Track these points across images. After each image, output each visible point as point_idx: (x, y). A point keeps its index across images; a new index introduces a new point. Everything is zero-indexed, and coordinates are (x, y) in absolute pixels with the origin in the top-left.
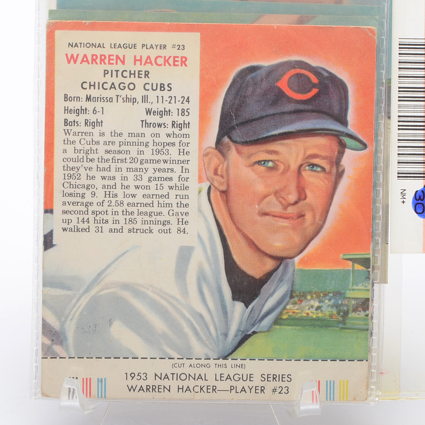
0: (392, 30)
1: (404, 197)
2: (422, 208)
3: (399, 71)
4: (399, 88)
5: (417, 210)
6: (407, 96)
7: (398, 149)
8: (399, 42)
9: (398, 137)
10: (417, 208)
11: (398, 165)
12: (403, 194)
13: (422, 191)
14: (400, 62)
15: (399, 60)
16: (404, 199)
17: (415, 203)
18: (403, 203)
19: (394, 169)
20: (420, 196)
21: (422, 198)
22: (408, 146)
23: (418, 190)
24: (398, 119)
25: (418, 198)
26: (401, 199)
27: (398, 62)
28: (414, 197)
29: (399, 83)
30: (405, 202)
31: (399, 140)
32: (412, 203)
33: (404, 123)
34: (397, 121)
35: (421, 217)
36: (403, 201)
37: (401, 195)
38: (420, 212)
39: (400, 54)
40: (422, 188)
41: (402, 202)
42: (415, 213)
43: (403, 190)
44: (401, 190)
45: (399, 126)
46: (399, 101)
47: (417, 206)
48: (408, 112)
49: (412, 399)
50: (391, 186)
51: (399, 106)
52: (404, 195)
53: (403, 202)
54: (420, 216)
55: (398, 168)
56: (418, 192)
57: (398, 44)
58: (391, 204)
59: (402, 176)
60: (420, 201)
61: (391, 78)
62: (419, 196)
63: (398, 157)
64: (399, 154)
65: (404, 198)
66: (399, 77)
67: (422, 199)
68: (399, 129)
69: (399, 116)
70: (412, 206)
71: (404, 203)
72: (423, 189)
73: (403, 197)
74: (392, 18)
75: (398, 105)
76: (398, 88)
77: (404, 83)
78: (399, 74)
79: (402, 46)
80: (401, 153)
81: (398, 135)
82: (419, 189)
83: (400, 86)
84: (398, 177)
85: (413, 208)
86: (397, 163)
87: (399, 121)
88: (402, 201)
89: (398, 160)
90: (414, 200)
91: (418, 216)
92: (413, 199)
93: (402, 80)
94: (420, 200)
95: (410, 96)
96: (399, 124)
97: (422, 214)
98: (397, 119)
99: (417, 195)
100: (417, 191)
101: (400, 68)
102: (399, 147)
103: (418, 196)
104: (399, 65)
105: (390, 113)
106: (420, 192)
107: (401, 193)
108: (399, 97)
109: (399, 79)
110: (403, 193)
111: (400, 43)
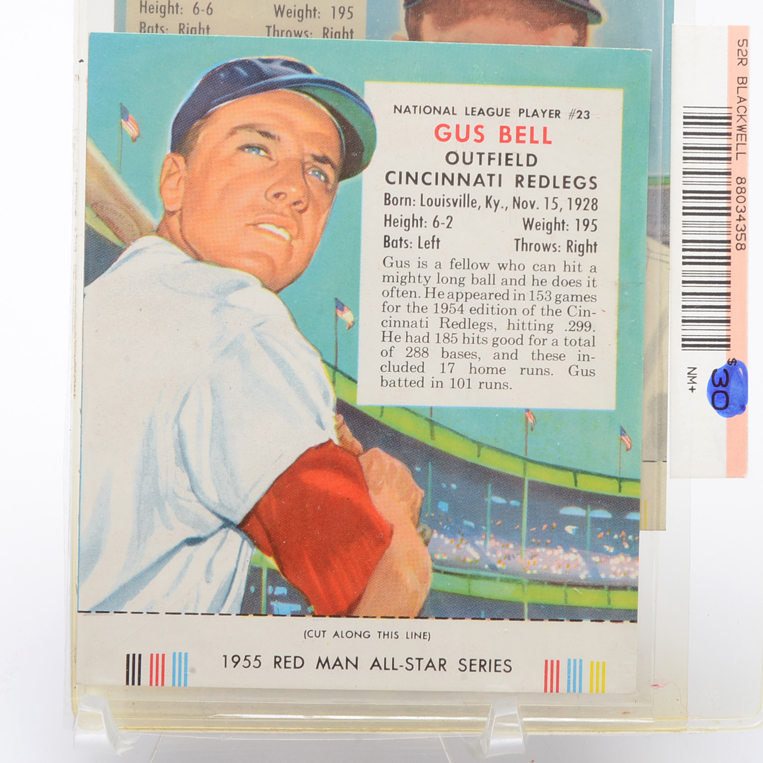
0: (672, 93)
1: (693, 380)
2: (725, 399)
3: (684, 163)
4: (684, 192)
5: (715, 403)
6: (697, 206)
7: (683, 298)
8: (684, 113)
9: (683, 276)
10: (715, 399)
11: (683, 325)
12: (692, 375)
13: (725, 371)
14: (685, 148)
15: (684, 144)
16: (693, 385)
17: (713, 391)
18: (692, 392)
19: (676, 332)
20: (721, 379)
21: (724, 382)
22: (700, 292)
23: (718, 368)
24: (683, 246)
25: (717, 382)
26: (688, 383)
27: (682, 148)
28: (711, 381)
29: (683, 184)
30: (695, 389)
31: (684, 282)
32: (708, 391)
33: (692, 252)
34: (681, 250)
35: (723, 414)
36: (692, 387)
37: (688, 377)
38: (722, 407)
39: (685, 133)
40: (724, 365)
41: (690, 389)
42: (713, 408)
43: (692, 369)
44: (689, 368)
45: (684, 257)
46: (684, 214)
47: (715, 397)
48: (700, 233)
49: (708, 730)
50: (670, 361)
51: (685, 224)
52: (694, 377)
53: (692, 389)
54: (721, 413)
55: (683, 330)
56: (718, 372)
57: (682, 117)
58: (670, 394)
59: (689, 343)
60: (721, 388)
61: (670, 175)
62: (719, 380)
63: (683, 311)
64: (684, 307)
65: (694, 383)
66: (684, 173)
67: (724, 384)
68: (684, 263)
69: (684, 241)
70: (708, 397)
71: (694, 391)
72: (727, 367)
73: (691, 380)
74: (671, 71)
75: (683, 221)
76: (682, 192)
77: (692, 183)
78: (684, 169)
79: (689, 119)
80: (687, 305)
81: (683, 273)
82: (720, 367)
83: (685, 189)
84: (684, 346)
85: (709, 400)
86: (681, 321)
87: (684, 250)
88: (690, 386)
89: (683, 317)
90: (710, 386)
91: (718, 413)
92: (709, 384)
93: (690, 178)
94: (721, 386)
95: (704, 206)
96: (684, 255)
97: (725, 410)
98: (681, 246)
99: (715, 377)
100: (715, 371)
101: (685, 158)
102: (684, 294)
103: (717, 378)
104: (684, 152)
105: (669, 236)
106: (721, 372)
107: (689, 373)
108: (684, 208)
109: (684, 177)
110: (691, 373)
111: (686, 115)
